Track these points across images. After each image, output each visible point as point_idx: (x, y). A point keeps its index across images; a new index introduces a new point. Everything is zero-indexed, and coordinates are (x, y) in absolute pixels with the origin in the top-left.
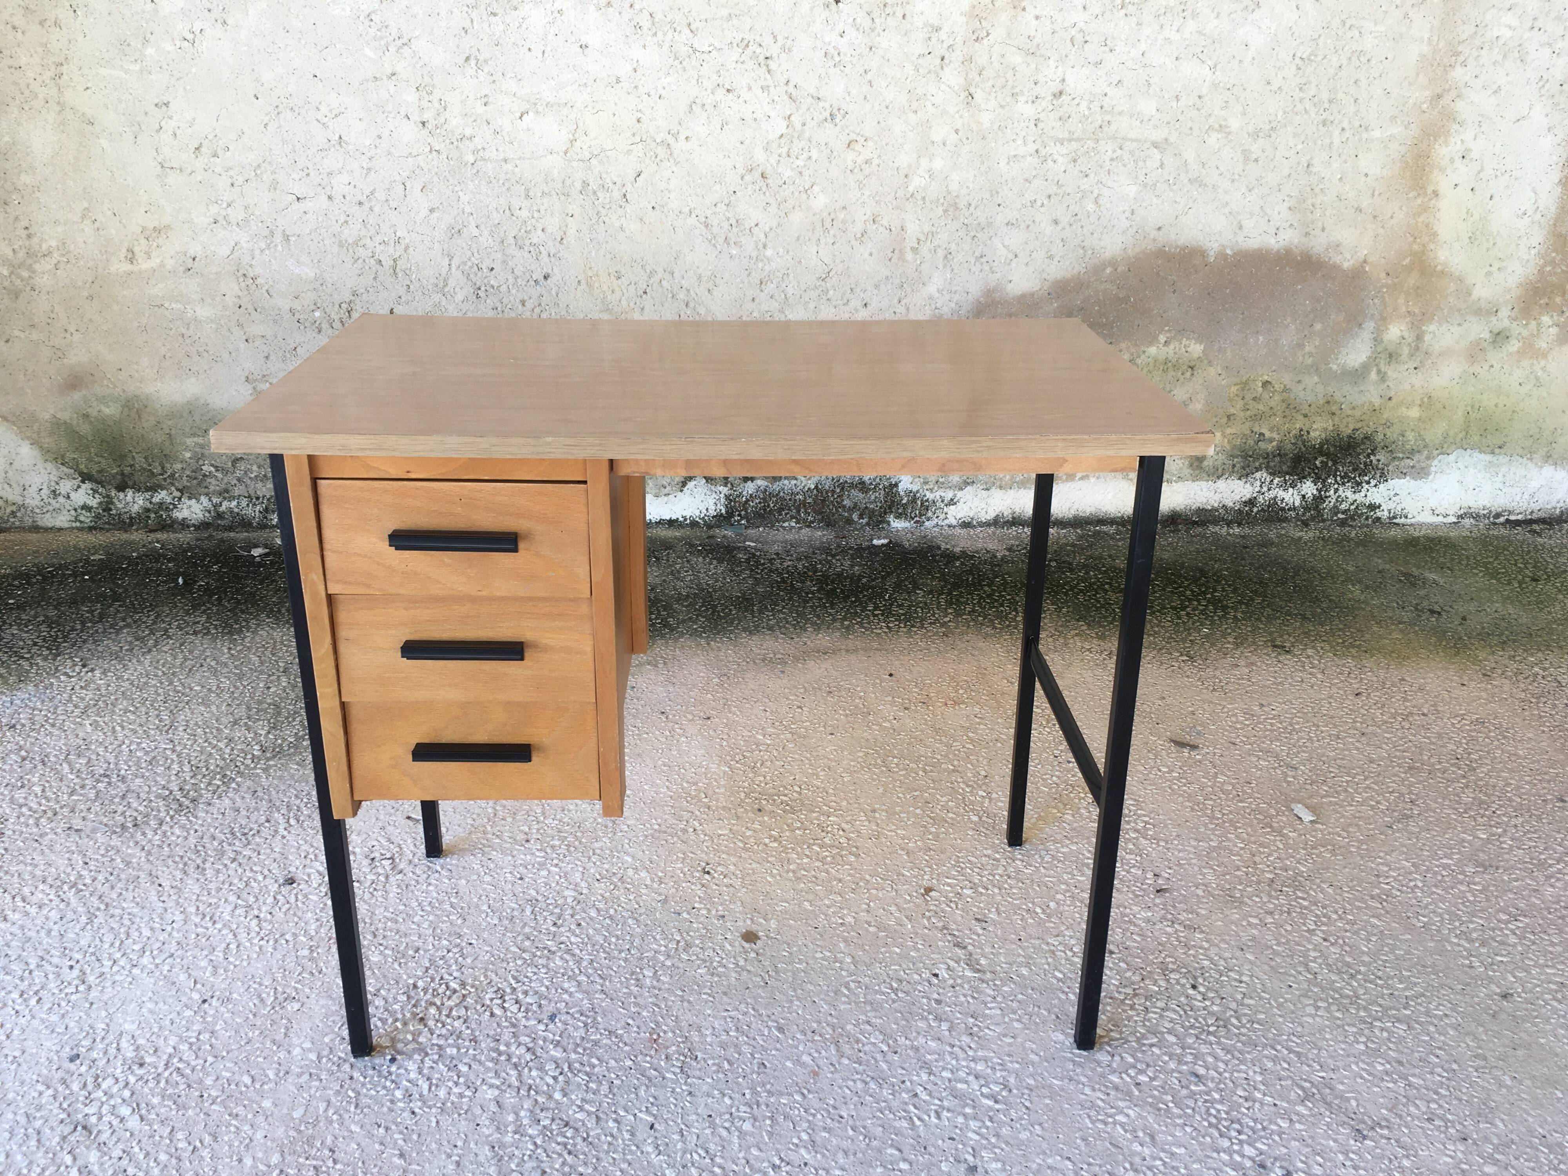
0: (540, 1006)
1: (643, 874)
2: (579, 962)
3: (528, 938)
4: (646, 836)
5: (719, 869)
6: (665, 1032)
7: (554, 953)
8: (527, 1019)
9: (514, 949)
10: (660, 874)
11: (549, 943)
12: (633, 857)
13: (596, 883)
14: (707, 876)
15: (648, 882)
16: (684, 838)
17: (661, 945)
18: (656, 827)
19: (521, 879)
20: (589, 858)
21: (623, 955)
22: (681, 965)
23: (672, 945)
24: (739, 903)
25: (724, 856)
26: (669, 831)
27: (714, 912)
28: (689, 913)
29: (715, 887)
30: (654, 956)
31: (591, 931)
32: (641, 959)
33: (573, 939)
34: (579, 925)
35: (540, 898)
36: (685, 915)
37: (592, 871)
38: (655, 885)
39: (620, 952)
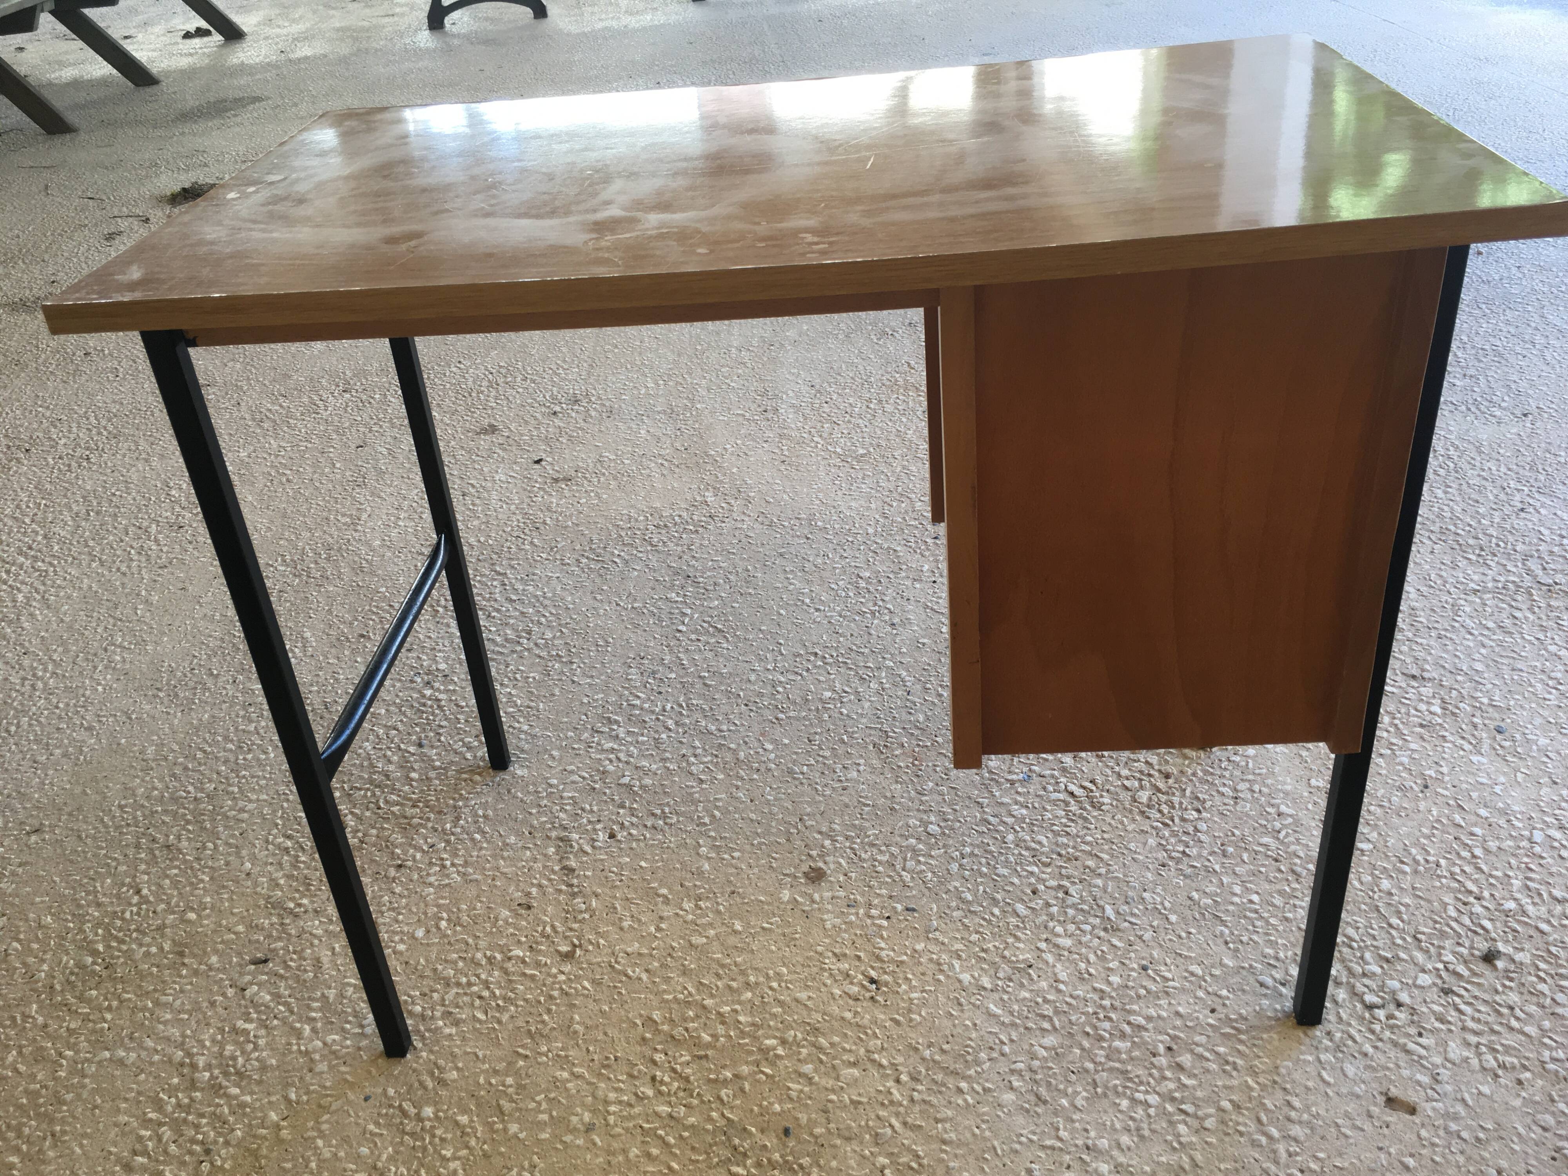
0: (1044, 789)
1: (966, 977)
5: (856, 989)
6: (908, 767)
8: (1053, 776)
9: (1105, 857)
15: (957, 964)
16: (914, 1059)
19: (1145, 968)
23: (910, 864)
24: (828, 925)
25: (848, 1015)
27: (861, 911)
31: (1016, 881)
33: (1036, 869)
36: (899, 907)
37: (1044, 984)
39: (972, 854)
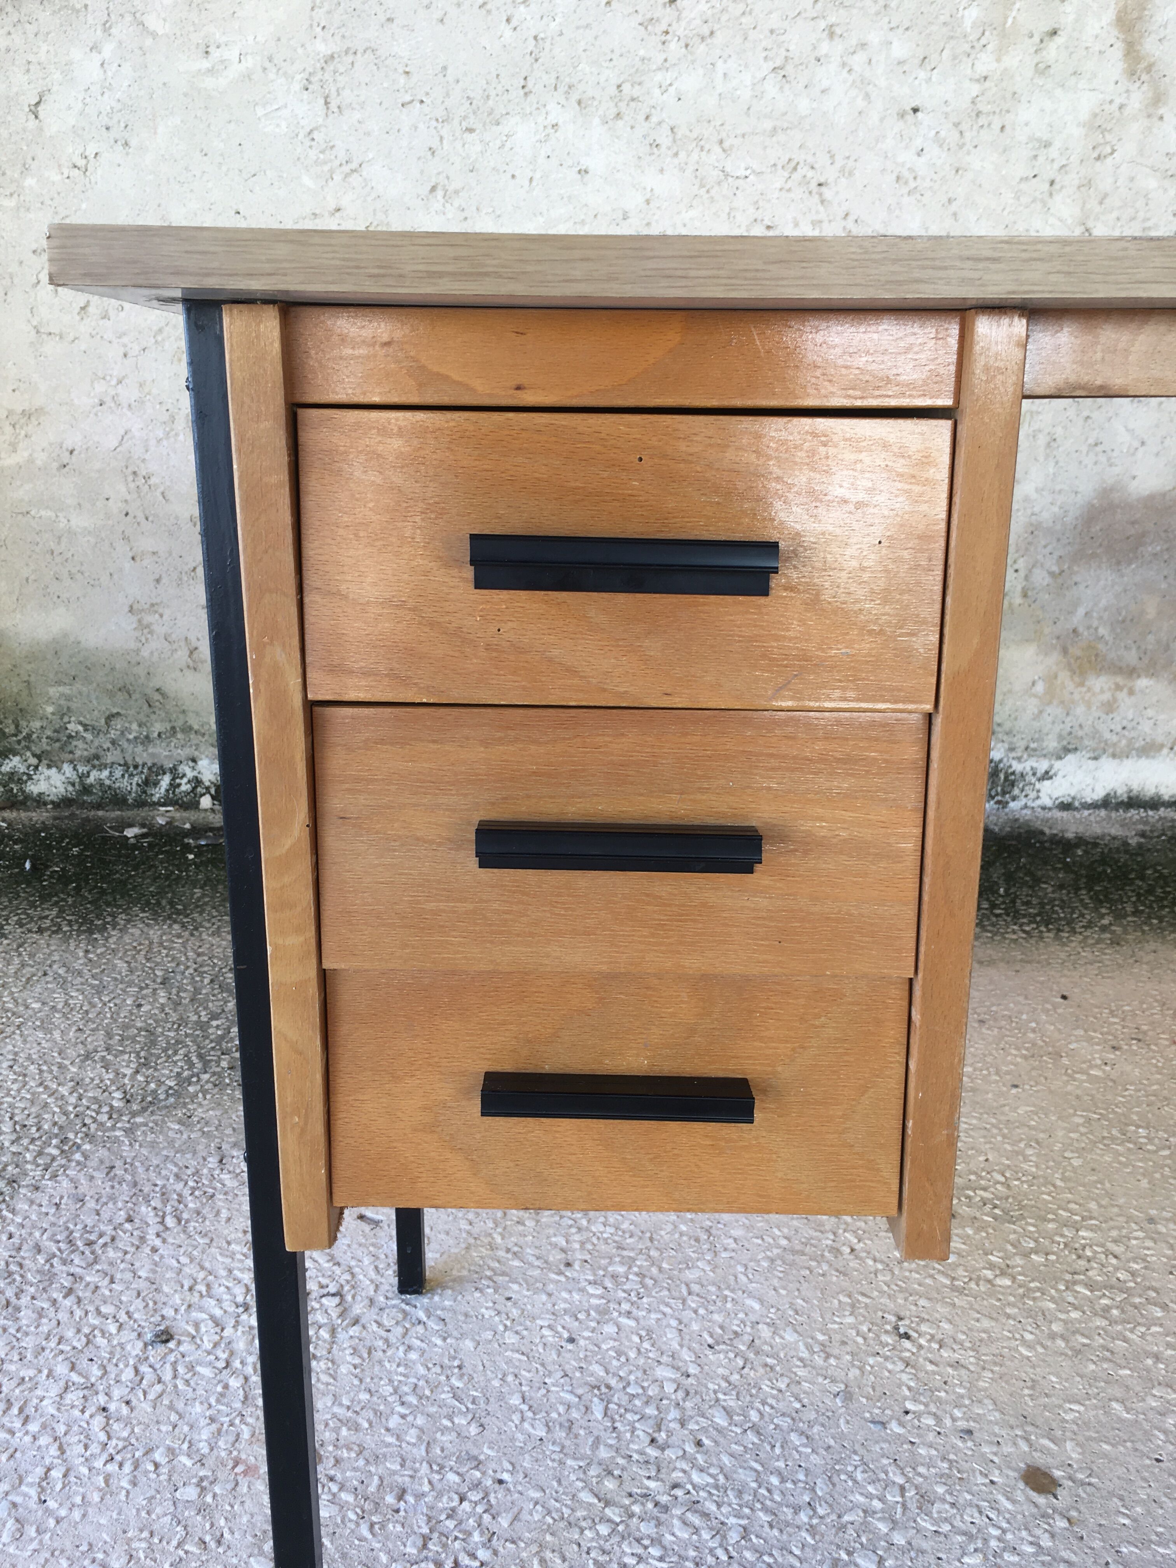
2: (721, 1530)
3: (610, 1473)
4: (772, 1261)
7: (666, 1509)
10: (821, 1337)
11: (652, 1484)
12: (761, 1301)
13: (708, 1352)
14: (907, 1344)
17: (870, 1496)
18: (784, 1242)
20: (684, 1301)
21: (803, 1517)
22: (925, 1545)
26: (808, 1249)
28: (901, 1424)
29: (930, 1367)
30: (865, 1523)
32: (843, 1528)
34: (699, 1444)
35: (613, 1382)
38: (819, 1360)
